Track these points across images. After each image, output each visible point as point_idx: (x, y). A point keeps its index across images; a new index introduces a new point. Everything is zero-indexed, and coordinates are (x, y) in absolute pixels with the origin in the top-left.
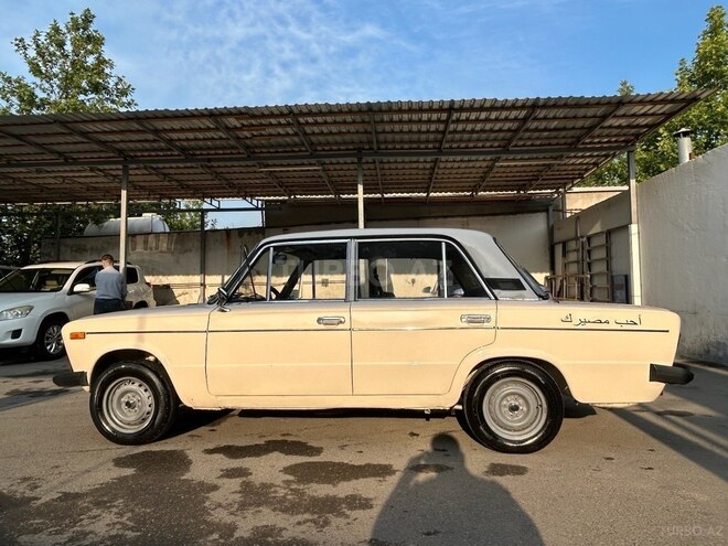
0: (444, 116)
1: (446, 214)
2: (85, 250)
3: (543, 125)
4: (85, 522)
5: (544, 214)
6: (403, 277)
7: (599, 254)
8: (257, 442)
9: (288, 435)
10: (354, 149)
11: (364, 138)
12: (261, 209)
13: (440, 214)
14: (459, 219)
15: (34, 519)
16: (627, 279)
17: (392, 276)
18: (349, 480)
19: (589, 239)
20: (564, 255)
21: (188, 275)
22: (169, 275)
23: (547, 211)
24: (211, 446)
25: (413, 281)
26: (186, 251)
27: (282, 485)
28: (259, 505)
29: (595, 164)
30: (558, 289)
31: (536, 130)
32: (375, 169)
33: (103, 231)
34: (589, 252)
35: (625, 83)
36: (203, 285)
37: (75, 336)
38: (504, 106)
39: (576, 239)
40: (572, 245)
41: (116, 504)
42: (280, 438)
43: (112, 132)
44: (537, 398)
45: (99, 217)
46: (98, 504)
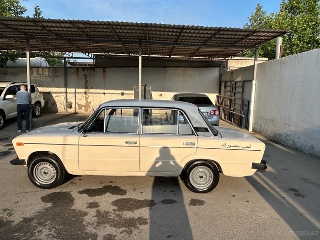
0: (179, 31)
1: (176, 66)
2: (8, 74)
3: (221, 36)
4: (37, 234)
5: (219, 68)
6: (157, 92)
7: (239, 90)
8: (100, 187)
9: (112, 182)
10: (138, 39)
11: (143, 35)
12: (93, 59)
13: (174, 66)
14: (182, 68)
15: (15, 233)
16: (249, 102)
17: (152, 92)
18: (138, 209)
19: (236, 82)
20: (225, 87)
21: (59, 87)
22: (50, 87)
23: (220, 67)
24: (81, 189)
25: (161, 95)
26: (57, 76)
27: (112, 212)
28: (105, 223)
29: (242, 51)
30: (221, 101)
31: (219, 38)
32: (147, 46)
33: (16, 64)
34: (235, 88)
35: (259, 5)
36: (66, 93)
37: (19, 144)
38: (206, 29)
39: (231, 81)
40: (229, 84)
41: (47, 224)
42: (109, 184)
43: (21, 25)
44: (210, 173)
45: (14, 57)
46: (40, 224)
